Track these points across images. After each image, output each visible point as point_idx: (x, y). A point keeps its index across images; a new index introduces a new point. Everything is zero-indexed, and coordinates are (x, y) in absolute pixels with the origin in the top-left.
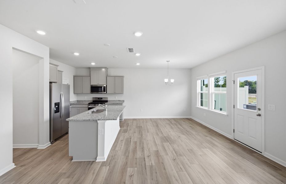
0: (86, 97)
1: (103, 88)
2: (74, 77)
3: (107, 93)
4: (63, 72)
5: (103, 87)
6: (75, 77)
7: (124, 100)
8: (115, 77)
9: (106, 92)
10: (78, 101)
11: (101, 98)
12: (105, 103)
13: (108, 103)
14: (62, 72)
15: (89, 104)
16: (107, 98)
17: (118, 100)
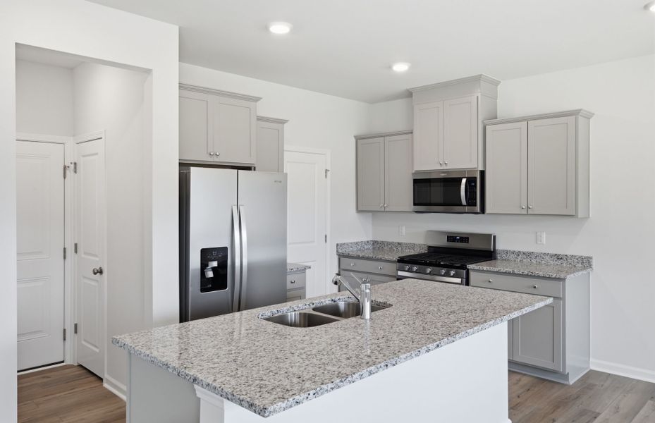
0: (404, 230)
1: (463, 187)
2: (358, 139)
3: (488, 209)
4: (285, 125)
5: (464, 181)
6: (359, 141)
7: (589, 259)
8: (527, 119)
9: (478, 208)
10: (376, 242)
11: (464, 238)
12: (470, 267)
13: (499, 266)
14: (283, 122)
15: (402, 260)
16: (489, 238)
17: (552, 256)
